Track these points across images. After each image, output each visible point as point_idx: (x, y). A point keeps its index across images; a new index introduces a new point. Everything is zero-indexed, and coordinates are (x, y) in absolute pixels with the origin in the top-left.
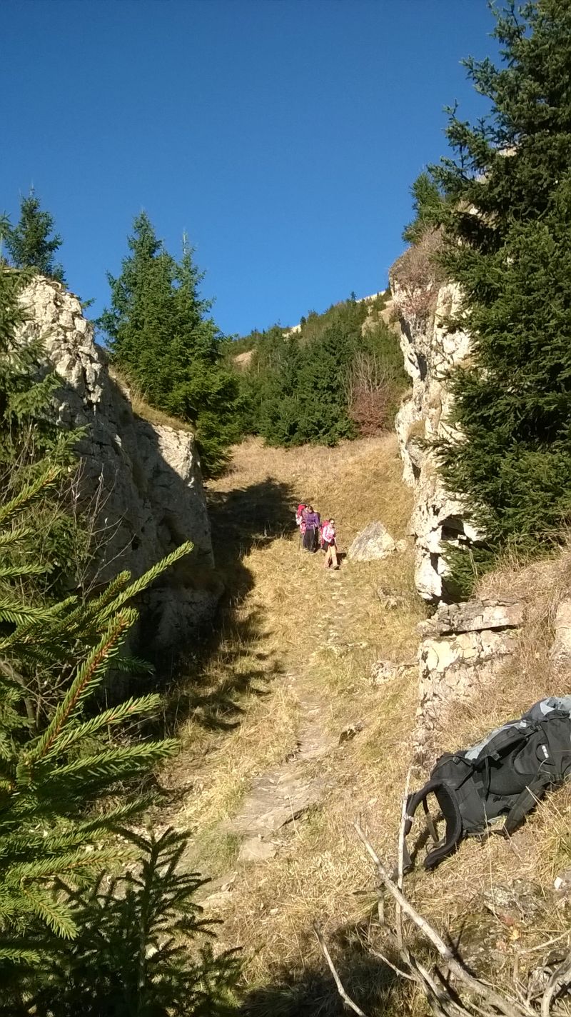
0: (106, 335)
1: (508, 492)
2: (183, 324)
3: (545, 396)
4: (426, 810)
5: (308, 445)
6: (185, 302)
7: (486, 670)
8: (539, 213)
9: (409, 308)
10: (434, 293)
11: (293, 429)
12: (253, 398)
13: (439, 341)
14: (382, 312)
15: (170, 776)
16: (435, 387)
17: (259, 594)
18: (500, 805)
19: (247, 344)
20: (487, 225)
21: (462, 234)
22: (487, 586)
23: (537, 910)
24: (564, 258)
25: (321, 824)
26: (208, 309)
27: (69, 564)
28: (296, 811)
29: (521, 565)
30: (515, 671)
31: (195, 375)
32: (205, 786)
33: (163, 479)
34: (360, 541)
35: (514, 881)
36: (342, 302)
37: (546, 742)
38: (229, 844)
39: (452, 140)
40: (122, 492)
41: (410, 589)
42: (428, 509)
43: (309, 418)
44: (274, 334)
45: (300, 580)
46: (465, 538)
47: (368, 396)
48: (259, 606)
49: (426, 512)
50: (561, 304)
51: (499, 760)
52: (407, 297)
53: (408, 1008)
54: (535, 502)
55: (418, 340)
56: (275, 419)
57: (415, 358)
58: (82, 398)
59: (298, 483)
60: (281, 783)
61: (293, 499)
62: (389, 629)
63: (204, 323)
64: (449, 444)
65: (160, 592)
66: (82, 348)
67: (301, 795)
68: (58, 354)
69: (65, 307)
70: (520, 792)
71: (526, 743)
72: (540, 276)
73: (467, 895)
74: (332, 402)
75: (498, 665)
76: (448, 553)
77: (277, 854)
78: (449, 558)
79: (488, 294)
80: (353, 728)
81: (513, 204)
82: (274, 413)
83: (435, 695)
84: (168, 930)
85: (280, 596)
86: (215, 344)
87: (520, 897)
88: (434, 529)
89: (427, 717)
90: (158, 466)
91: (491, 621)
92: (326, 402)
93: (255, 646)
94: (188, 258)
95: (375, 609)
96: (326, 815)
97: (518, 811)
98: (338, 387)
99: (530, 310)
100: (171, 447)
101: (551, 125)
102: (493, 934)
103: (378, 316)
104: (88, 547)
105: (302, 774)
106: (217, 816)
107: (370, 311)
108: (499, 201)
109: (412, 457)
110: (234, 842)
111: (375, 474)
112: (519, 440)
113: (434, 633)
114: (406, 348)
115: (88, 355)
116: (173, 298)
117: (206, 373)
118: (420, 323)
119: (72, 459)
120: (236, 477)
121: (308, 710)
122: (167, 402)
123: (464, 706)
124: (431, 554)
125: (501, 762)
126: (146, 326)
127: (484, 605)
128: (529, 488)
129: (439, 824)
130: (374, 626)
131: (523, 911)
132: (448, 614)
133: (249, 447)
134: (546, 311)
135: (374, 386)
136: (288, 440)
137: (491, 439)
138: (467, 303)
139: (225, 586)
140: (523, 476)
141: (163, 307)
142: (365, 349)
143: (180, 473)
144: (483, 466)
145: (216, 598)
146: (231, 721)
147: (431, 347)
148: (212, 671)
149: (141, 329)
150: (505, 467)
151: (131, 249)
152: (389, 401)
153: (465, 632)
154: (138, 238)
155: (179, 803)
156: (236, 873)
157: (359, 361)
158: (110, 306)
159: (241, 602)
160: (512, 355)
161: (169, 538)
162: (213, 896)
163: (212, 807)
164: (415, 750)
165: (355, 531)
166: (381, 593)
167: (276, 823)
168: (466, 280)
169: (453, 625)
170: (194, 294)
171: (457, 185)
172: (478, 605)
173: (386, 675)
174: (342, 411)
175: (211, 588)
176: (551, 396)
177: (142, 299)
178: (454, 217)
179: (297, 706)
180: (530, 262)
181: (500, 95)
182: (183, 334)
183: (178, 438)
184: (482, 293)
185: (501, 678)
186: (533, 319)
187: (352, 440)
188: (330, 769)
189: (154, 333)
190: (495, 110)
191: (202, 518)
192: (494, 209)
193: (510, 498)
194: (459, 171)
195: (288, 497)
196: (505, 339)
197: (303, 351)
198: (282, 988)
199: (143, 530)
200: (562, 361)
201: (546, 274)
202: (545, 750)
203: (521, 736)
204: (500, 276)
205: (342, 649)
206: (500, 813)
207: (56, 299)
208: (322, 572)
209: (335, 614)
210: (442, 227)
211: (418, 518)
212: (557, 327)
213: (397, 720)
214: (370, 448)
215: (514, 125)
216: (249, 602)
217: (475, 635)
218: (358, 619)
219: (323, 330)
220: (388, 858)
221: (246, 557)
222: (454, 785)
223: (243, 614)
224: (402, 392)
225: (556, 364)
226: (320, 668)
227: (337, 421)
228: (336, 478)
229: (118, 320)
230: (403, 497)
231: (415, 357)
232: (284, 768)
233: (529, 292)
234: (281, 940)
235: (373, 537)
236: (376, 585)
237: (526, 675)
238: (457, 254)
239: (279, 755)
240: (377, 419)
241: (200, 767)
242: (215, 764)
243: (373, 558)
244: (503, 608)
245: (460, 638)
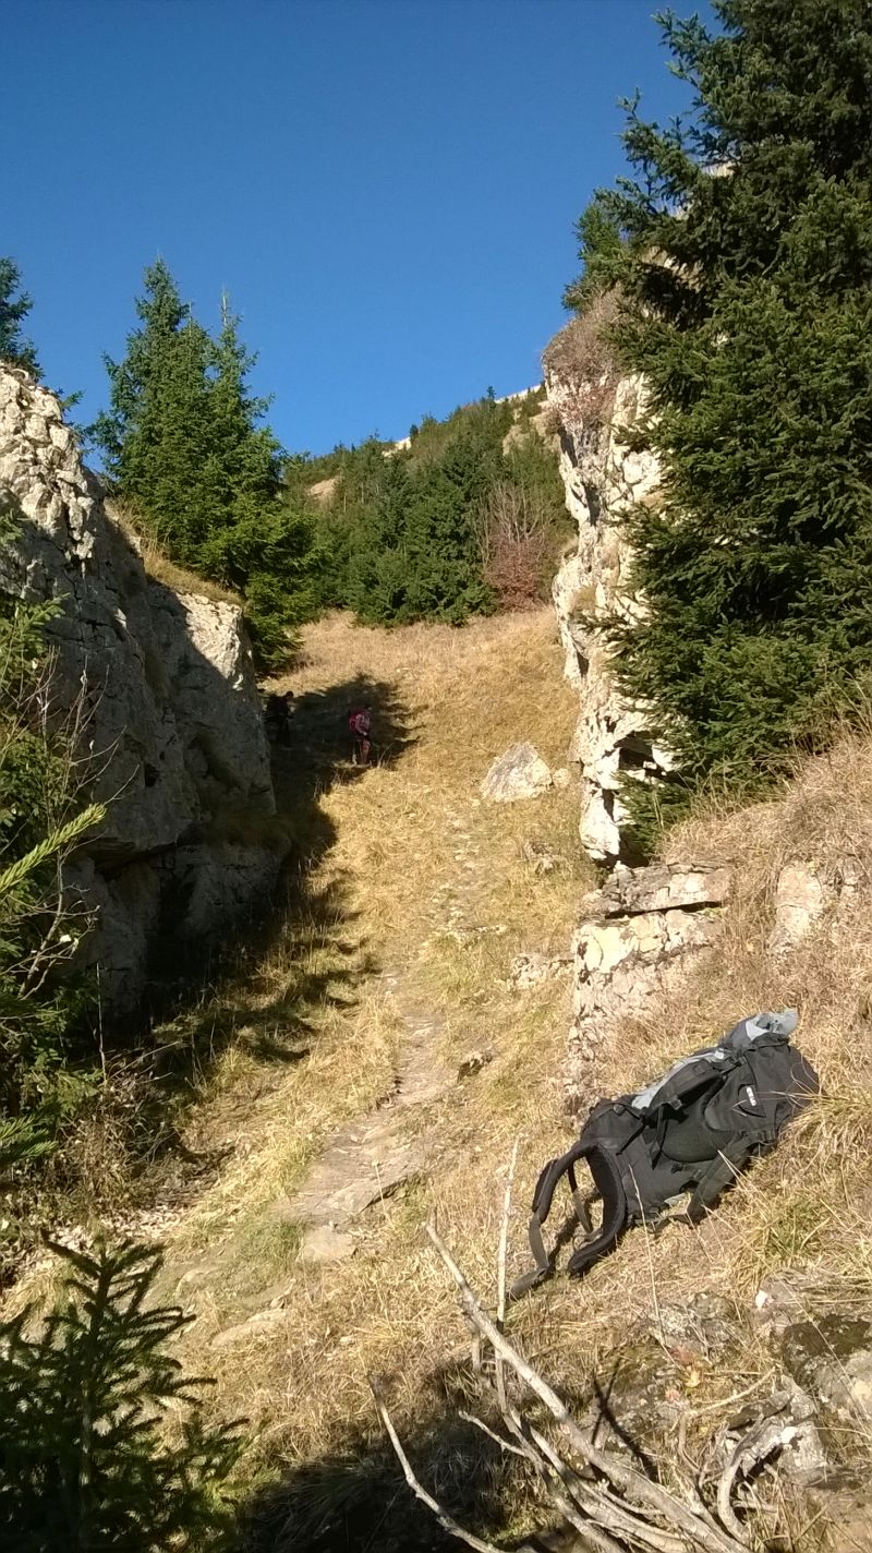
0: (104, 452)
1: (714, 698)
2: (223, 436)
3: (771, 550)
4: (574, 1186)
5: (421, 624)
6: (226, 401)
7: (672, 969)
8: (762, 265)
9: (573, 413)
10: (611, 389)
11: (398, 600)
12: (335, 551)
13: (618, 464)
14: (535, 418)
15: (201, 1132)
16: (612, 535)
17: (344, 853)
18: (682, 1177)
19: (327, 468)
20: (687, 284)
21: (648, 298)
22: (677, 842)
23: (727, 1341)
24: (801, 336)
25: (424, 1204)
26: (263, 412)
27: (36, 812)
28: (387, 1185)
29: (729, 810)
30: (717, 971)
31: (242, 516)
32: (254, 1146)
33: (195, 677)
34: (499, 772)
35: (697, 1295)
36: (475, 403)
37: (753, 1082)
38: (284, 1236)
39: (632, 151)
40: (129, 697)
41: (573, 844)
42: (598, 723)
43: (422, 583)
44: (369, 452)
45: (407, 831)
46: (654, 767)
47: (513, 548)
48: (343, 872)
49: (596, 727)
50: (795, 407)
51: (681, 1109)
52: (570, 395)
53: (531, 1492)
54: (754, 713)
55: (586, 463)
56: (371, 583)
57: (581, 490)
58: (63, 552)
59: (405, 682)
60: (368, 1142)
61: (397, 707)
62: (541, 905)
63: (256, 434)
64: (626, 623)
65: (191, 851)
66: (61, 474)
67: (399, 1159)
68: (23, 483)
69: (35, 409)
70: (713, 1158)
71: (722, 1083)
72: (765, 364)
73: (629, 1316)
74: (457, 558)
75: (692, 962)
76: (627, 790)
77: (356, 1250)
78: (627, 798)
79: (686, 391)
80: (478, 1057)
81: (725, 253)
82: (369, 574)
83: (596, 1008)
84: (130, 1397)
85: (376, 856)
86: (273, 467)
87: (703, 1321)
88: (608, 754)
89: (584, 1043)
90: (186, 657)
91: (682, 895)
92: (449, 558)
93: (337, 932)
94: (231, 331)
95: (520, 874)
96: (432, 1191)
97: (709, 1187)
98: (467, 534)
99: (748, 418)
100: (206, 627)
101: (787, 126)
102: (661, 1377)
103: (529, 425)
104: (65, 784)
105: (400, 1128)
106: (267, 1193)
107: (516, 417)
108: (701, 247)
109: (576, 643)
110: (291, 1233)
111: (521, 668)
112: (731, 618)
113: (596, 914)
114: (569, 474)
115: (71, 484)
116: (207, 395)
117: (259, 514)
118: (589, 437)
119: (40, 649)
120: (310, 672)
121: (414, 1029)
122: (199, 558)
123: (639, 1024)
124: (604, 790)
125: (685, 1112)
126: (165, 440)
127: (672, 872)
128: (744, 691)
129: (594, 1205)
130: (518, 900)
131: (705, 1342)
132: (618, 885)
133: (331, 626)
134: (773, 418)
135: (521, 533)
136: (390, 616)
137: (690, 618)
138: (655, 406)
139: (293, 842)
140: (737, 672)
141: (192, 409)
142: (508, 476)
143: (220, 668)
144: (678, 658)
145: (277, 860)
146: (296, 1047)
147: (606, 472)
148: (270, 972)
149: (158, 443)
150: (710, 659)
151: (142, 317)
152: (544, 556)
153: (642, 913)
154: (152, 301)
155: (214, 1174)
156: (294, 1280)
157: (500, 493)
158: (108, 407)
159: (316, 866)
160: (723, 486)
161: (204, 768)
162: (258, 1316)
163: (262, 1179)
164: (567, 1091)
165: (491, 755)
166: (529, 850)
167: (356, 1203)
168: (654, 369)
169: (625, 902)
170: (241, 389)
171: (641, 221)
172: (661, 872)
173: (533, 975)
174: (473, 572)
175: (270, 844)
176: (780, 550)
177: (159, 396)
178: (636, 271)
179: (396, 1024)
180: (748, 341)
181: (706, 79)
182: (223, 452)
183: (218, 614)
184: (678, 390)
185: (696, 982)
186: (753, 431)
187: (489, 616)
188: (441, 1120)
189: (178, 449)
190: (698, 104)
191: (256, 736)
192: (697, 260)
193: (717, 707)
194: (644, 200)
195: (389, 704)
196: (710, 463)
197: (414, 478)
198: (349, 1460)
199: (162, 756)
200: (796, 497)
201: (774, 361)
202: (751, 1094)
203: (713, 1074)
204: (704, 364)
205: (468, 936)
206: (684, 1189)
207: (20, 396)
208: (440, 819)
209: (458, 882)
210: (618, 285)
211: (583, 737)
212: (788, 444)
213: (544, 1045)
214: (515, 629)
215: (728, 127)
216: (328, 865)
217: (657, 917)
218: (494, 890)
219: (445, 445)
220: (518, 1257)
221: (323, 796)
222: (616, 1146)
223: (319, 884)
224: (565, 541)
225: (787, 501)
226: (435, 966)
227: (465, 587)
228: (463, 675)
229: (123, 428)
230: (564, 703)
231: (582, 488)
232: (373, 1119)
233: (747, 388)
234: (353, 1386)
235: (519, 766)
236: (521, 838)
237: (732, 976)
238: (640, 330)
239: (366, 1098)
240: (526, 583)
241: (246, 1118)
242: (270, 1113)
243: (518, 797)
244: (699, 875)
245: (635, 922)
